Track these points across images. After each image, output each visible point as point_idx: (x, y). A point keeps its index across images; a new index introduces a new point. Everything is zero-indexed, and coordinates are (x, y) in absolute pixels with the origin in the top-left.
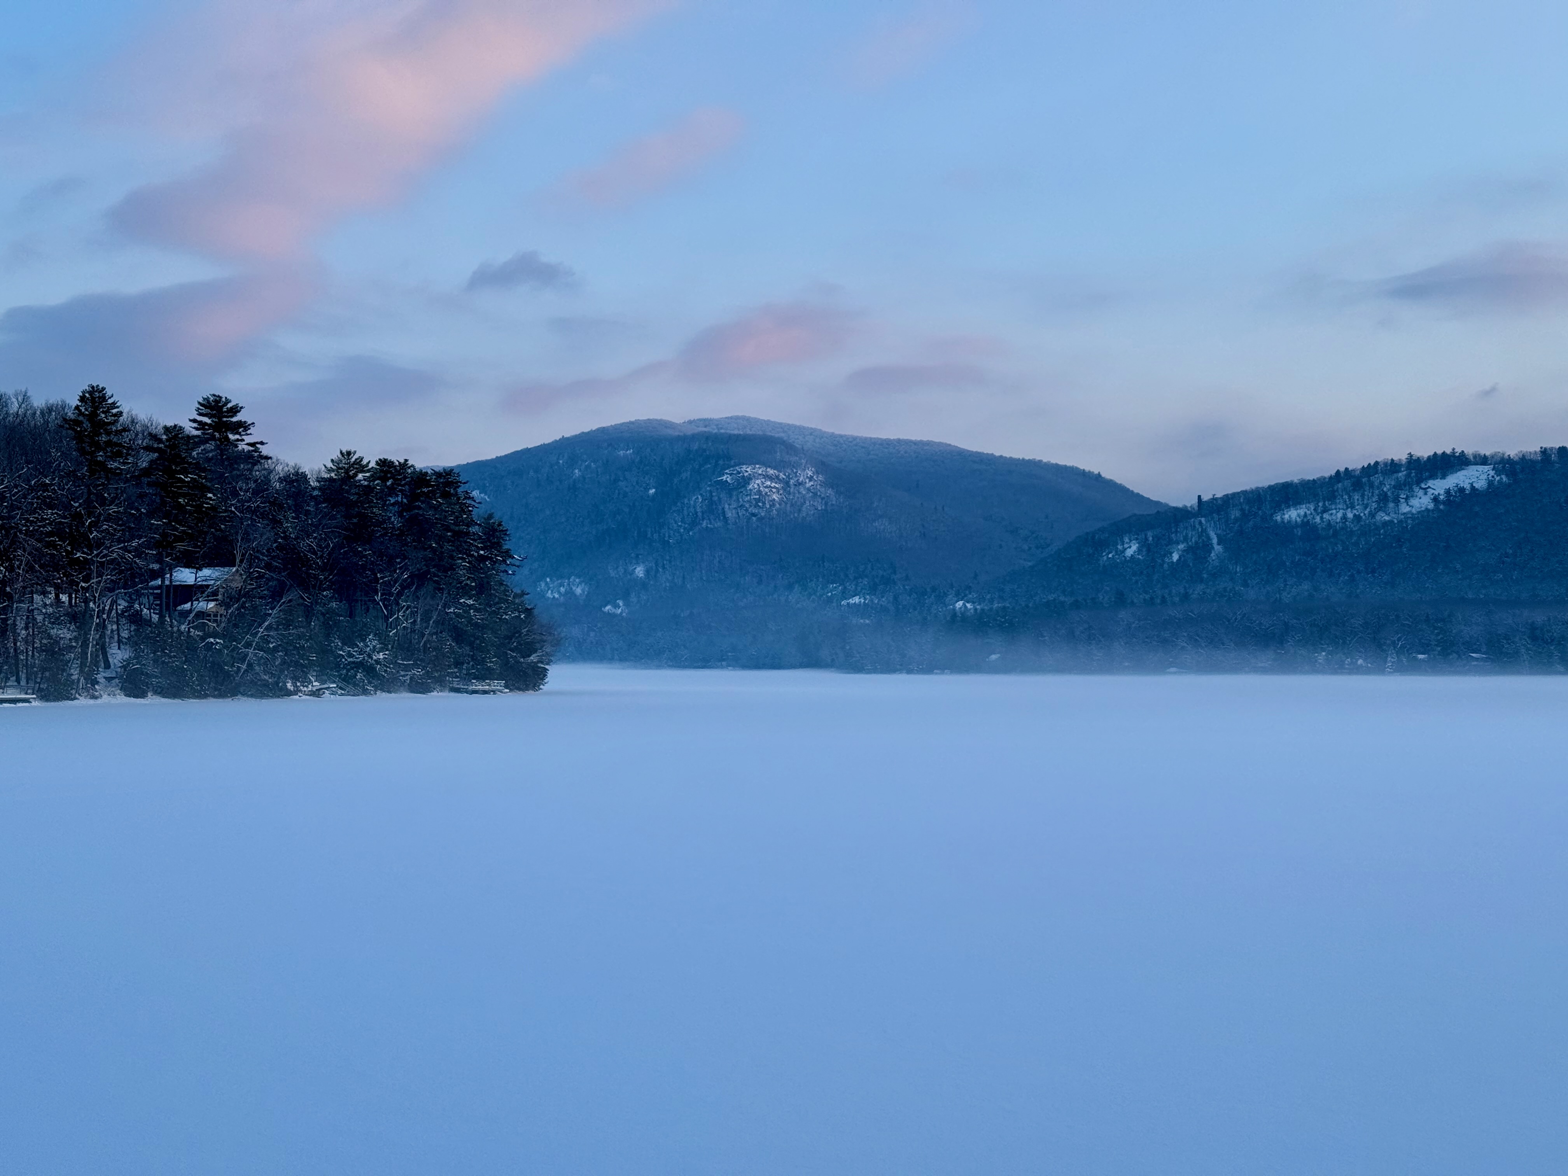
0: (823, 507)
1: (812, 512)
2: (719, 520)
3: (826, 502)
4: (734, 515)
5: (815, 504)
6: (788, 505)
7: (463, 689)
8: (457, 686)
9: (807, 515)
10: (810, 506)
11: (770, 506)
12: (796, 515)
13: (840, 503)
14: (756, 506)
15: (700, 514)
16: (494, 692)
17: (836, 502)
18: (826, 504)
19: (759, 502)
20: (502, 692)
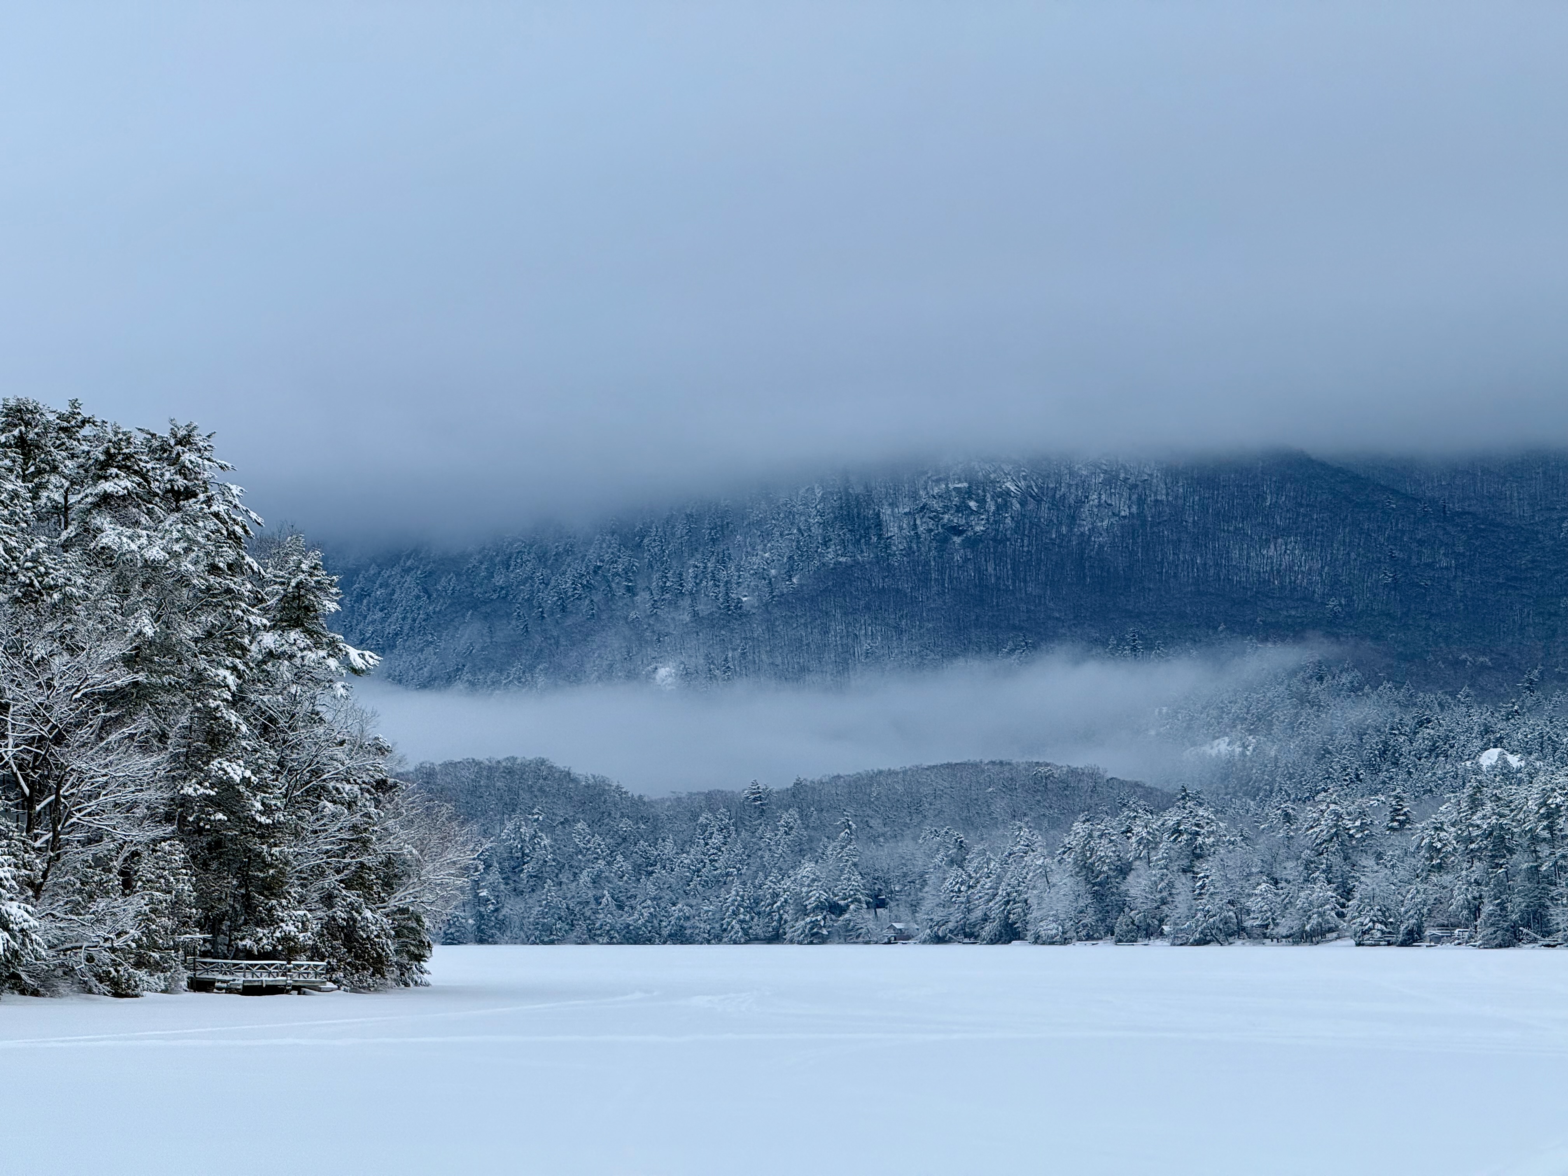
0: (1134, 509)
1: (1105, 523)
2: (867, 543)
3: (1140, 496)
4: (906, 532)
5: (1113, 501)
6: (1045, 506)
7: (223, 982)
8: (204, 976)
9: (1092, 530)
10: (1099, 506)
11: (999, 507)
12: (1064, 530)
13: (1176, 498)
14: (962, 508)
15: (816, 531)
16: (299, 989)
17: (1167, 494)
18: (1141, 501)
19: (970, 498)
20: (320, 990)
